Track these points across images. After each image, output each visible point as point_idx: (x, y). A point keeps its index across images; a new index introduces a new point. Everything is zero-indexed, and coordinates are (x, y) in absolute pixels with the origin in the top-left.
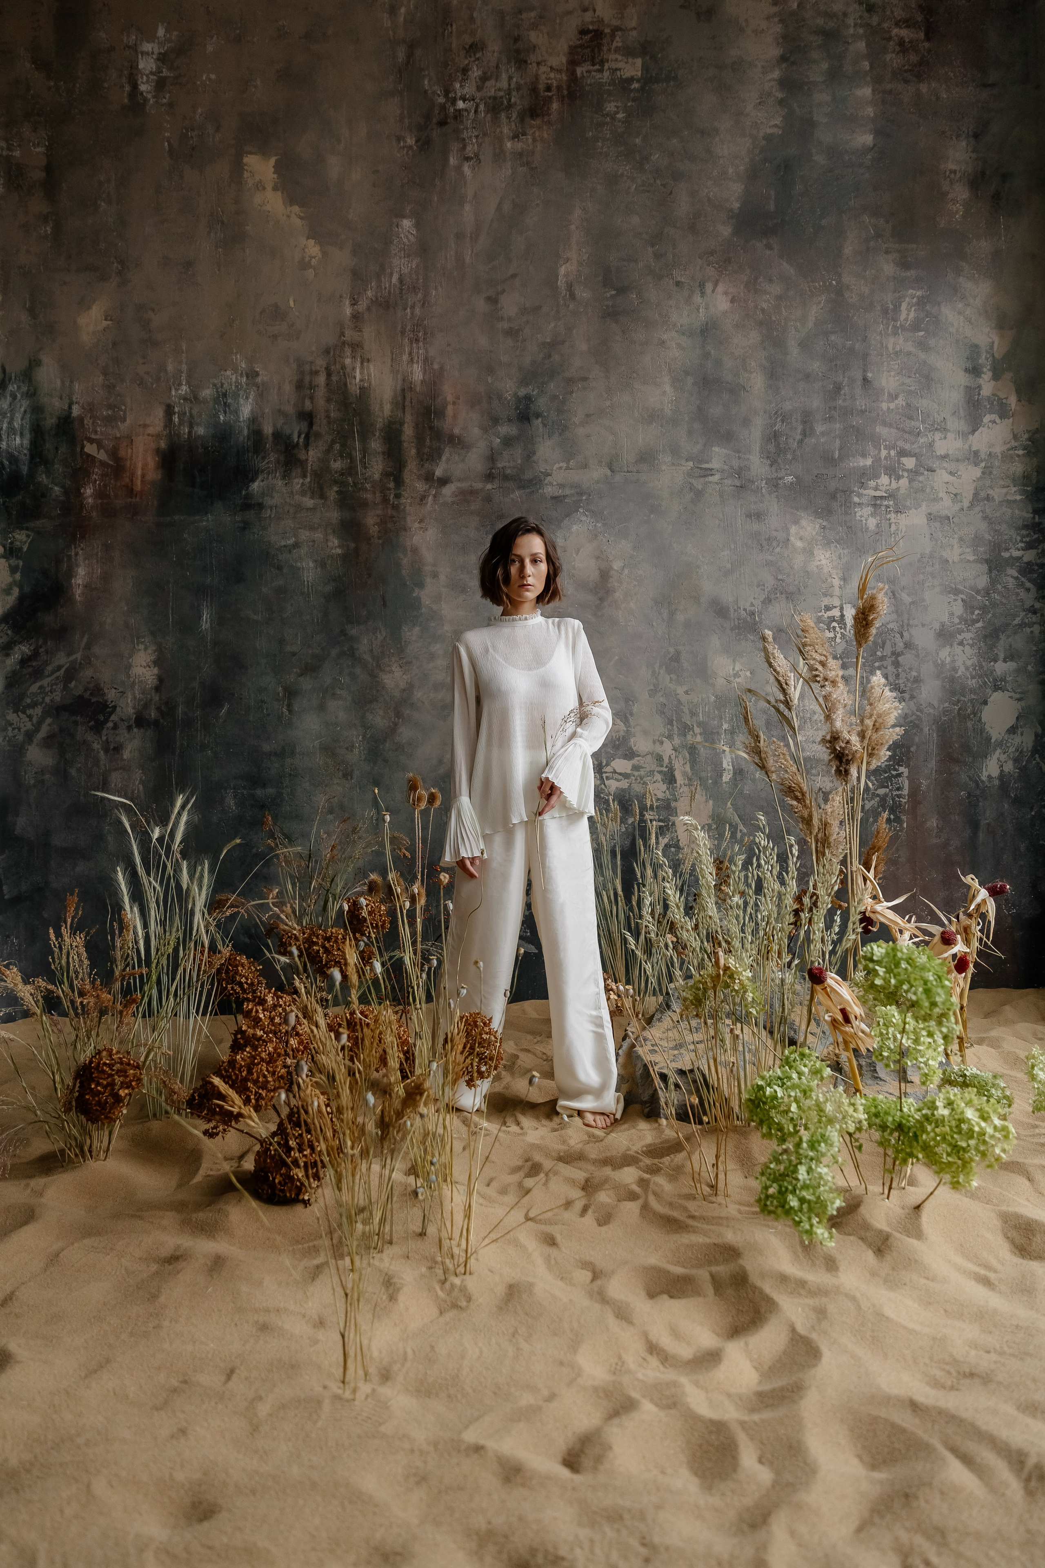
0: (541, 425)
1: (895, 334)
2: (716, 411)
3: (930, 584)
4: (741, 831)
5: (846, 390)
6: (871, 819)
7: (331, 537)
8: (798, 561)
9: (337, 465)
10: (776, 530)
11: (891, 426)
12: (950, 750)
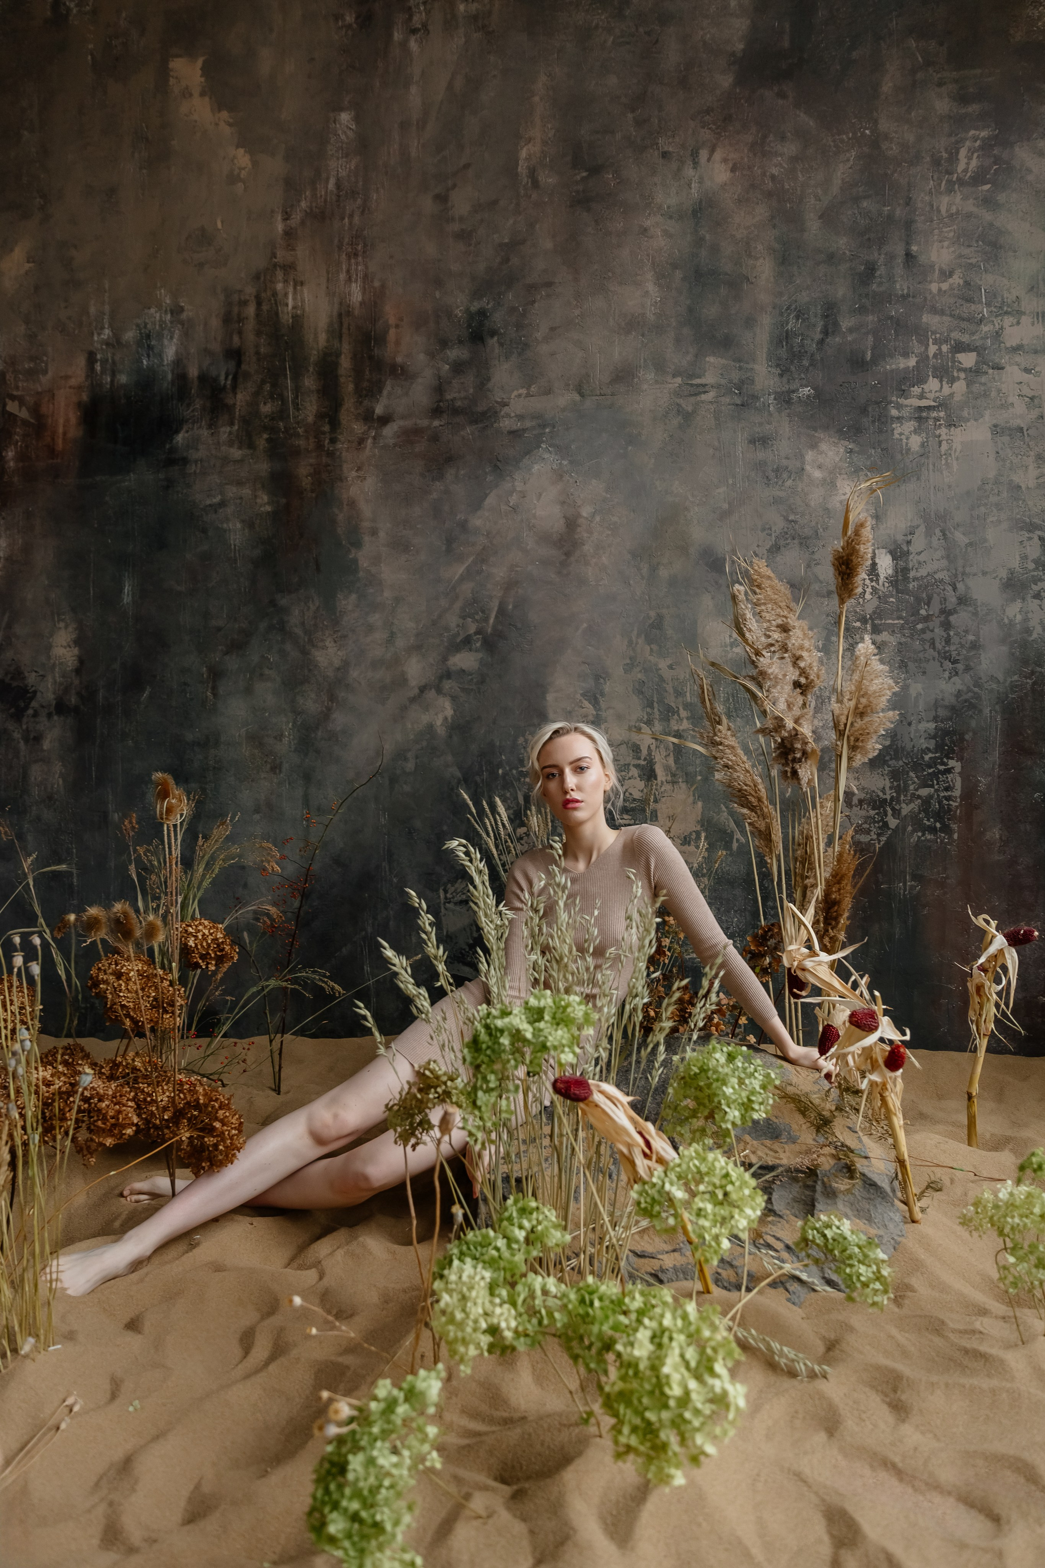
0: (497, 345)
1: (950, 190)
2: (711, 311)
3: (995, 519)
4: (738, 840)
5: (881, 271)
6: (910, 828)
7: (259, 493)
8: (816, 496)
9: (266, 409)
10: (787, 458)
11: (942, 313)
12: (1021, 738)
